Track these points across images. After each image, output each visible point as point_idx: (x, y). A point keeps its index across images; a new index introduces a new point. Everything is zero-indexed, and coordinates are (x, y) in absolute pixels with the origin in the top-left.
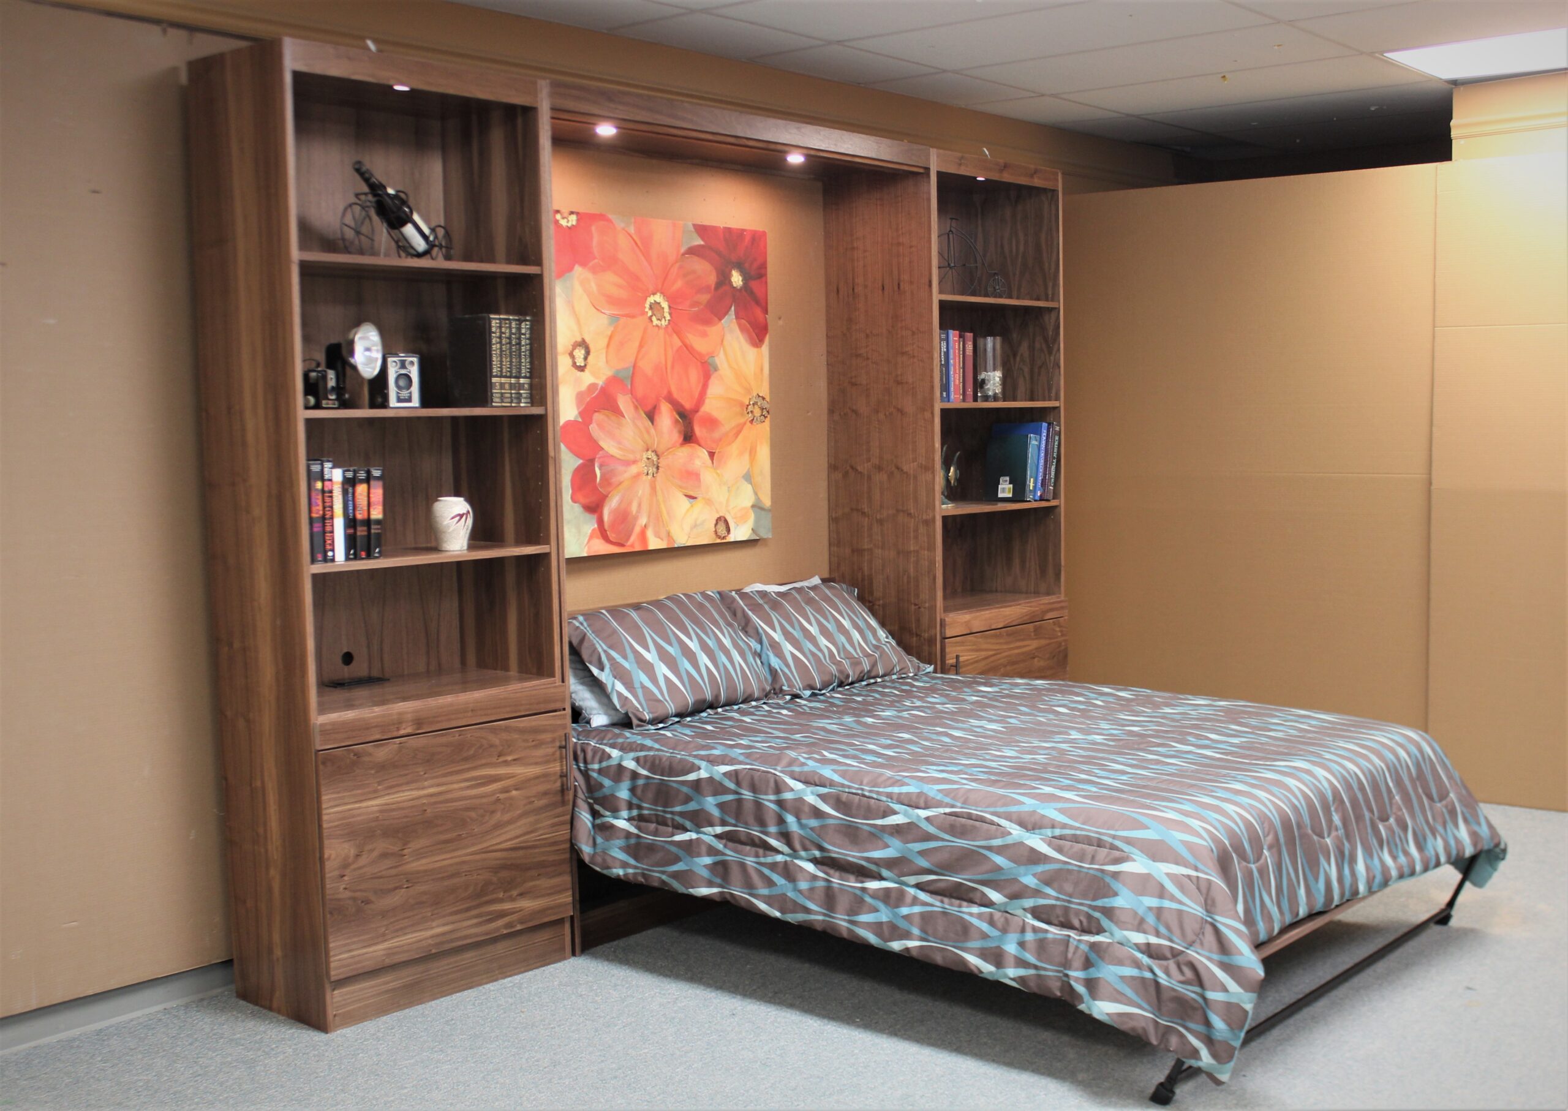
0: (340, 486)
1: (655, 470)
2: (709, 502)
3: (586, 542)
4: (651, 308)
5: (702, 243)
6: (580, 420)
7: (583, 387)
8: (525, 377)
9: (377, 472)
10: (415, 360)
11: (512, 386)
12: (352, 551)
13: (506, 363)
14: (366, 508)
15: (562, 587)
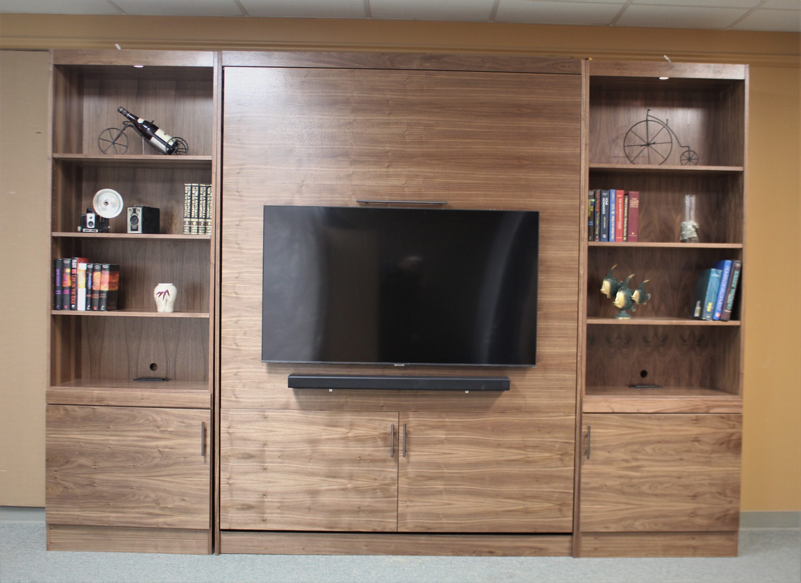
0: (84, 273)
8: (209, 218)
9: (106, 266)
10: (140, 209)
11: (198, 223)
12: (89, 306)
13: (194, 210)
14: (99, 284)
15: (216, 339)
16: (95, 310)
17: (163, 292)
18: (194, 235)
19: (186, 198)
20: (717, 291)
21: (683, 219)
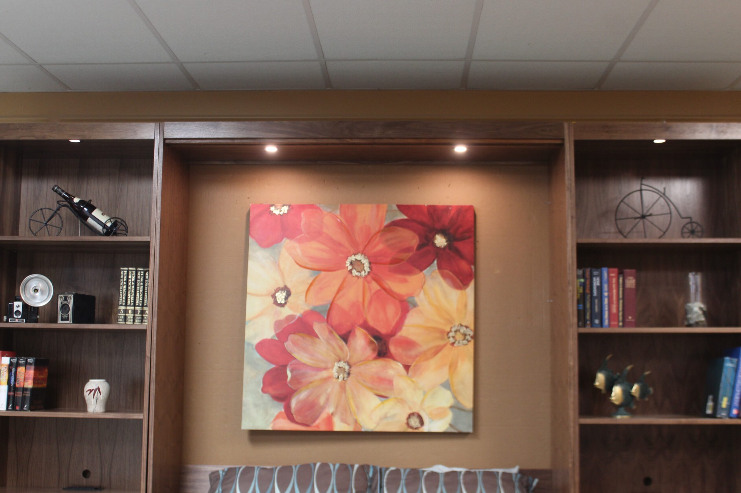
0: (7, 367)
1: (346, 375)
2: (402, 401)
3: (272, 419)
4: (351, 263)
5: (405, 217)
6: (276, 339)
7: (283, 317)
8: (146, 306)
9: (31, 360)
10: (72, 296)
11: (134, 312)
12: (11, 406)
13: (131, 298)
14: (23, 381)
15: (150, 443)
16: (17, 410)
17: (93, 390)
18: (129, 325)
19: (121, 284)
20: (732, 383)
21: (687, 300)
